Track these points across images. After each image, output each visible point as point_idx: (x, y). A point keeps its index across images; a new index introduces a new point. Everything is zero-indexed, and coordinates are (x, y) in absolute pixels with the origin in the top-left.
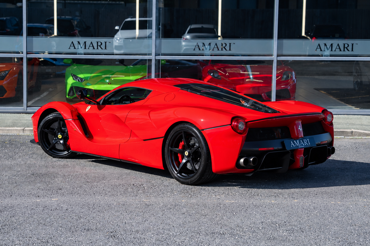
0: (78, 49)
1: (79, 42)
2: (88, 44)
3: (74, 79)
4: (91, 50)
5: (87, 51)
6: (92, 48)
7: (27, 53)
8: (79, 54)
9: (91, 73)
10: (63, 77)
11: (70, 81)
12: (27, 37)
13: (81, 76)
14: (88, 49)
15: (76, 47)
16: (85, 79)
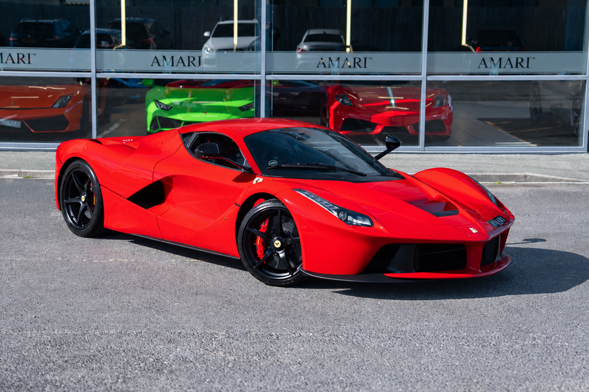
0: (163, 66)
1: (164, 57)
2: (176, 59)
3: (157, 107)
4: (180, 67)
5: (175, 69)
6: (182, 64)
7: (97, 72)
8: (165, 73)
9: (181, 98)
10: (142, 103)
11: (152, 108)
12: (96, 50)
13: (166, 102)
14: (177, 66)
15: (161, 64)
16: (172, 106)
